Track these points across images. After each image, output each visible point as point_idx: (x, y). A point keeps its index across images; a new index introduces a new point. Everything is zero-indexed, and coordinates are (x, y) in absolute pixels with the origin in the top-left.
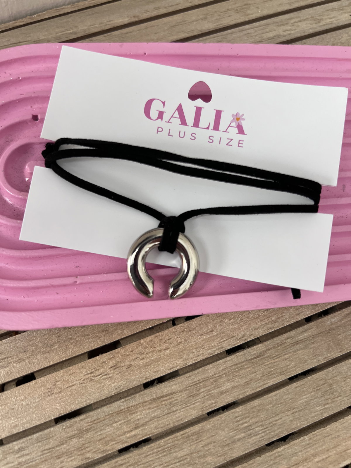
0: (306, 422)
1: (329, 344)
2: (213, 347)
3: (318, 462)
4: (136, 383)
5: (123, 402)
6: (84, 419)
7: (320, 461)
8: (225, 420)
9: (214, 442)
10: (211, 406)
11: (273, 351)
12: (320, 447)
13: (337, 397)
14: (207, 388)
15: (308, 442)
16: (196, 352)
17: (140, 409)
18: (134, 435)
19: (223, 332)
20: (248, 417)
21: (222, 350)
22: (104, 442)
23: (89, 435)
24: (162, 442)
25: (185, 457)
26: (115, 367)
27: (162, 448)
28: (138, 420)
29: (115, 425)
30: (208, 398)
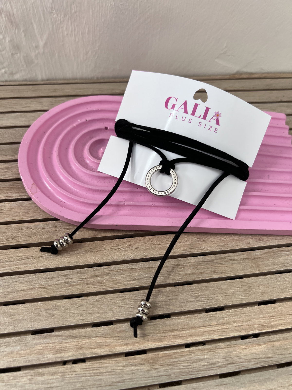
0: (232, 302)
1: (253, 265)
2: (185, 250)
3: (235, 326)
4: (139, 257)
5: (130, 265)
6: (106, 268)
7: (237, 326)
8: (185, 289)
9: (176, 299)
10: (178, 280)
11: (219, 260)
12: (238, 318)
13: (253, 294)
14: (178, 270)
15: (231, 314)
16: (175, 250)
17: (138, 271)
18: (132, 284)
19: (193, 244)
20: (199, 291)
21: (190, 253)
22: (114, 283)
23: (107, 277)
26: (130, 246)
28: (136, 276)
29: (123, 275)
30: (177, 275)
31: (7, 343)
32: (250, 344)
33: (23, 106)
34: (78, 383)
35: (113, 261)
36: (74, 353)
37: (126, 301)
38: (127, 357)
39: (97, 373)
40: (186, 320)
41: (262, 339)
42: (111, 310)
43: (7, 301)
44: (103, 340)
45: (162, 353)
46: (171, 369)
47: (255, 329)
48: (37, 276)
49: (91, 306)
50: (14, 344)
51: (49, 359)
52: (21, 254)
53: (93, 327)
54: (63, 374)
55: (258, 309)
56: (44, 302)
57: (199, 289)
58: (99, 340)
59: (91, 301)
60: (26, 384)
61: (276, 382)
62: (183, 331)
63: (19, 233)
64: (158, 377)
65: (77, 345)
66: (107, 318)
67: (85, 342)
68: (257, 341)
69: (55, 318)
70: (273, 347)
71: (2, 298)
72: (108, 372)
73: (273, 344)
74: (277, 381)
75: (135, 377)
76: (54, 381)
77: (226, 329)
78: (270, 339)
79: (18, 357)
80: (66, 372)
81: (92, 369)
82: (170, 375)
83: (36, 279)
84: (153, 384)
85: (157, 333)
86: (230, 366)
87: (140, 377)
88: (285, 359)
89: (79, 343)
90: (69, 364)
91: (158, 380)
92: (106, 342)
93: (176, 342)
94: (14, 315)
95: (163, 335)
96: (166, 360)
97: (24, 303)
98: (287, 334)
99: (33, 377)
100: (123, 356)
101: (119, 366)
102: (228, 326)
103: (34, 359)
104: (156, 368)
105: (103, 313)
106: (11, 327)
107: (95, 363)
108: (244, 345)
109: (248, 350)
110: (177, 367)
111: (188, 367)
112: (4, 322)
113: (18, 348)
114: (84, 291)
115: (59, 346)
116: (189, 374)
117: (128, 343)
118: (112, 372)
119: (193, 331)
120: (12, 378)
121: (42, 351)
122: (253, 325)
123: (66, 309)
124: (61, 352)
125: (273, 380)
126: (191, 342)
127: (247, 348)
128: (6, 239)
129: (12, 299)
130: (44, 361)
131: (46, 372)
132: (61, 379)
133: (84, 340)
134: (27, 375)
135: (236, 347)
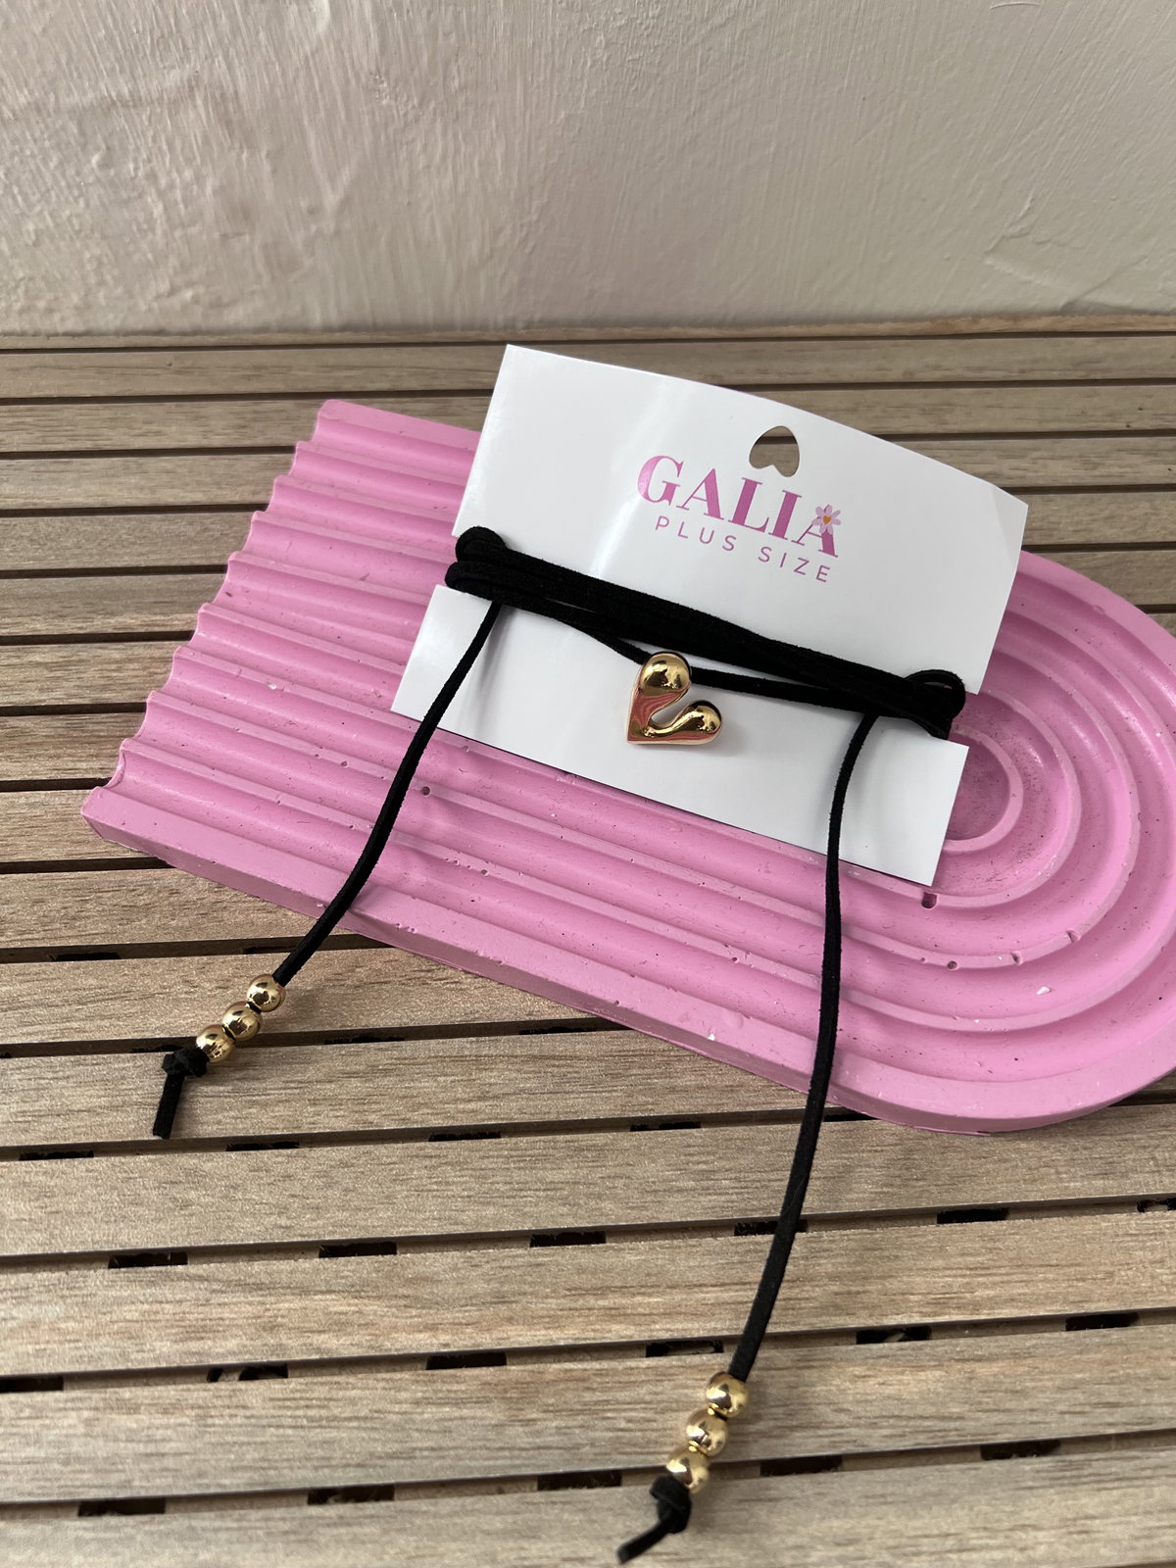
0: (832, 1205)
3: (836, 1294)
4: (507, 1017)
5: (472, 1042)
7: (842, 1294)
9: (628, 1178)
13: (916, 1180)
14: (646, 1071)
15: (825, 1246)
17: (501, 1066)
18: (473, 1111)
20: (714, 1154)
22: (410, 1103)
23: (386, 1081)
24: (523, 1141)
25: (560, 1185)
27: (519, 1152)
28: (491, 1085)
29: (442, 1079)
30: (641, 1090)
31: (22, 1289)
32: (882, 1361)
33: (137, 432)
34: (250, 1448)
35: (411, 1024)
36: (248, 1343)
37: (444, 1172)
38: (430, 1372)
39: (321, 1418)
40: (654, 1256)
41: (932, 1347)
42: (389, 1199)
43: (32, 1144)
44: (349, 1305)
45: (556, 1366)
46: (582, 1427)
47: (909, 1310)
48: (138, 1064)
49: (319, 1182)
50: (44, 1297)
51: (160, 1356)
52: (92, 981)
53: (321, 1256)
54: (203, 1413)
55: (931, 1237)
56: (159, 1156)
57: (718, 1146)
58: (338, 1305)
59: (320, 1165)
60: (75, 1435)
61: (966, 1511)
62: (639, 1294)
63: (88, 906)
64: (532, 1452)
65: (259, 1317)
66: (371, 1230)
67: (286, 1305)
68: (911, 1352)
69: (191, 1215)
70: (970, 1379)
71: (14, 1131)
72: (357, 1418)
73: (973, 1372)
74: (971, 1509)
75: (451, 1444)
76: (169, 1432)
77: (800, 1299)
78: (962, 1351)
79: (55, 1342)
80: (215, 1407)
81: (302, 1403)
82: (578, 1446)
83: (134, 1073)
84: (513, 1472)
85: (547, 1297)
86: (797, 1434)
87: (470, 1444)
88: (1009, 1428)
89: (268, 1310)
90: (230, 1377)
91: (533, 1461)
92: (360, 1312)
93: (610, 1331)
94: (53, 1196)
95: (566, 1303)
96: (569, 1395)
97: (91, 1155)
98: (1029, 1336)
99: (100, 1415)
100: (419, 1366)
101: (400, 1403)
102: (807, 1291)
103: (106, 1353)
104: (529, 1420)
105: (358, 1209)
106: (38, 1235)
107: (316, 1384)
108: (859, 1362)
109: (872, 1382)
110: (604, 1423)
111: (645, 1425)
112: (14, 1216)
113: (58, 1309)
114: (298, 1127)
115: (195, 1315)
116: (647, 1450)
117: (440, 1321)
118: (372, 1418)
119: (678, 1296)
120: (27, 1412)
121: (137, 1325)
122: (903, 1294)
123: (232, 1187)
124: (203, 1335)
125: (954, 1501)
126: (665, 1336)
127: (869, 1376)
128: (44, 925)
129: (47, 1139)
130: (143, 1361)
131: (147, 1402)
132: (192, 1430)
133: (286, 1301)
134: (80, 1405)
135: (830, 1367)
